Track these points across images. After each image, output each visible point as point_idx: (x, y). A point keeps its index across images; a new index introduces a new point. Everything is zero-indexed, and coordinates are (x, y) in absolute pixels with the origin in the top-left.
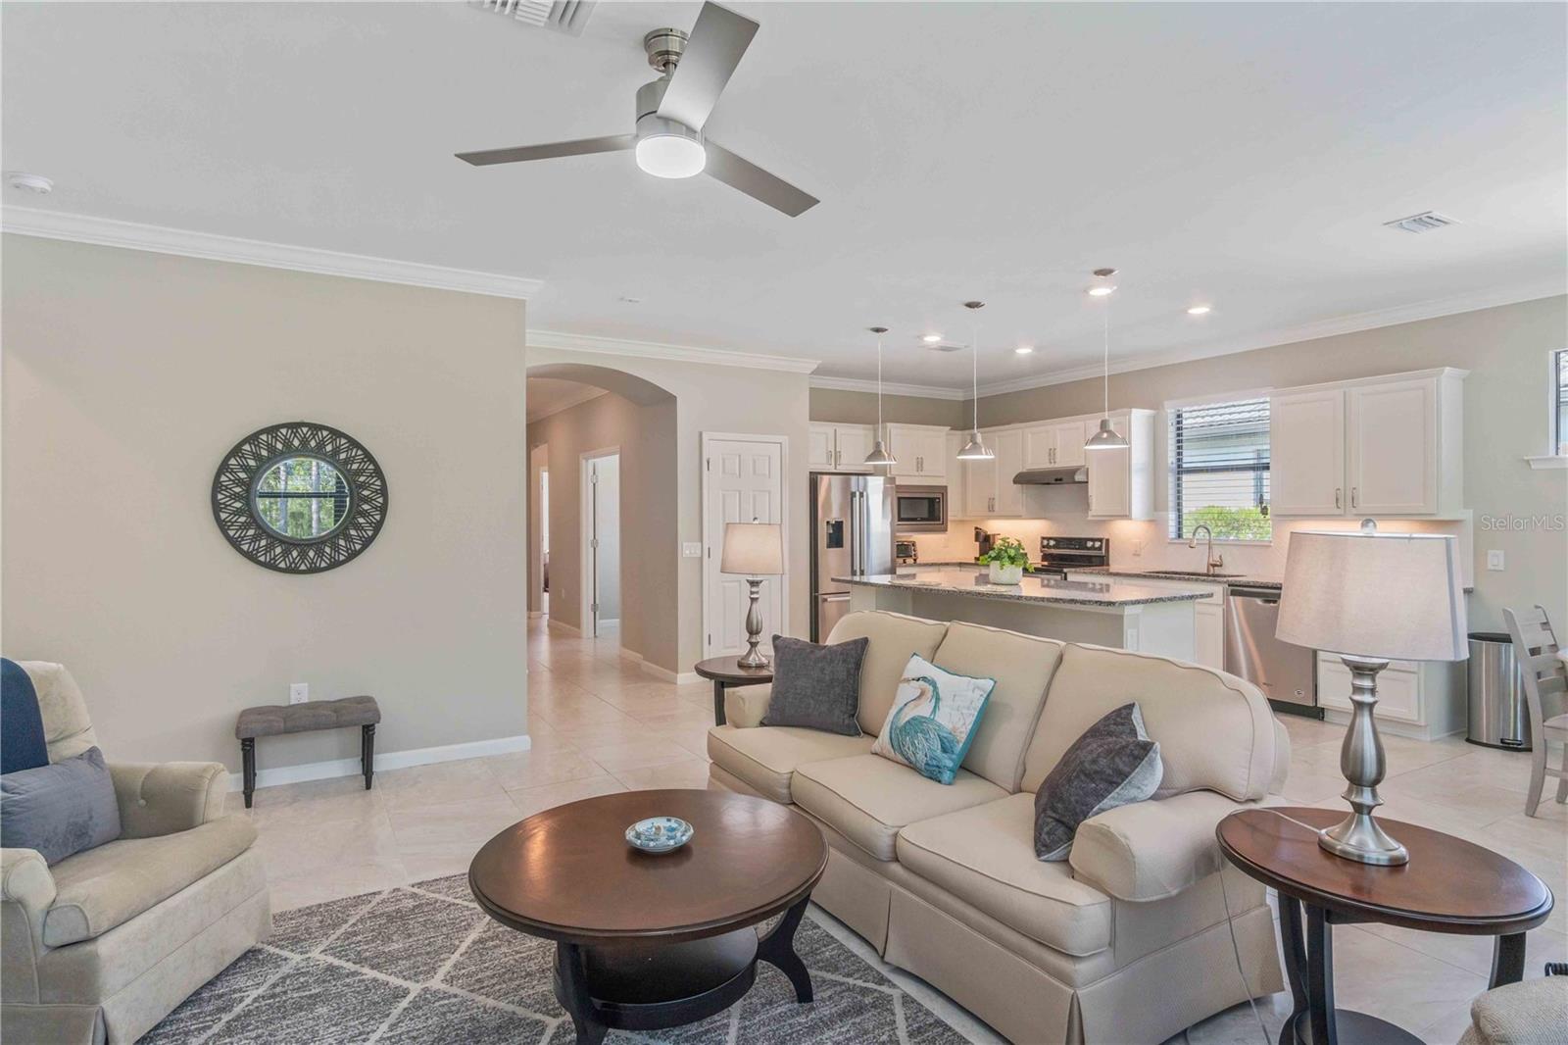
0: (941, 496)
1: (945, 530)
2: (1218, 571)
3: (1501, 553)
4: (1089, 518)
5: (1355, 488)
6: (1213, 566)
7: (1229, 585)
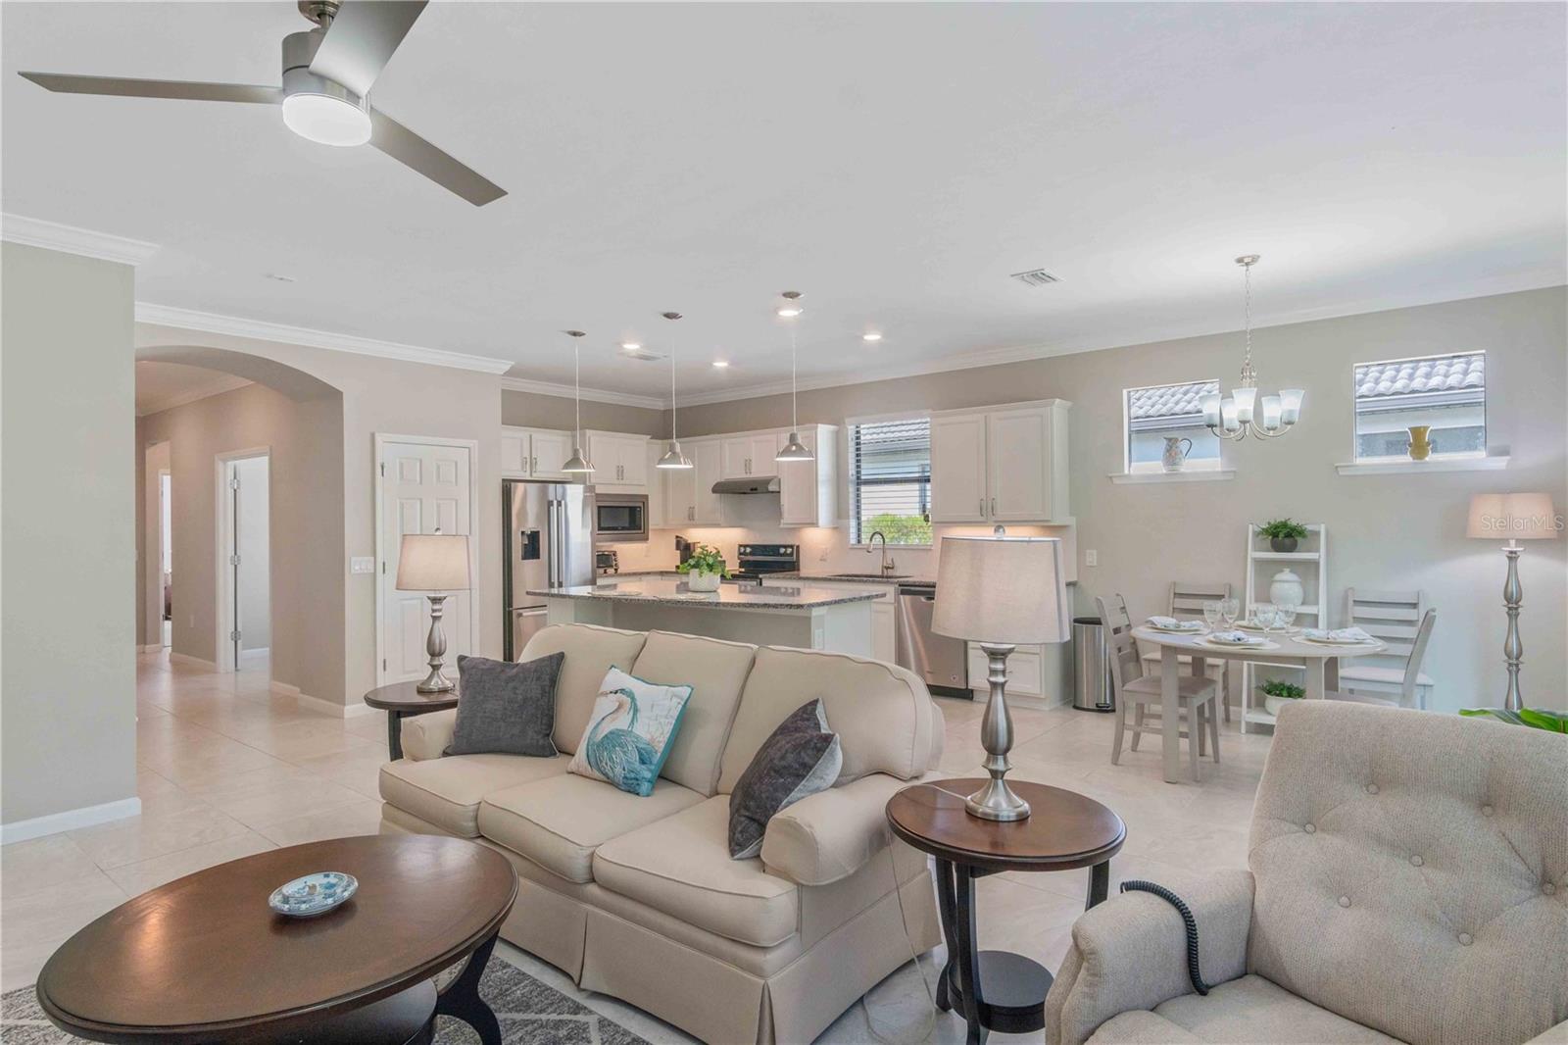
0: (641, 505)
1: (646, 539)
2: (890, 572)
3: (1095, 552)
4: (782, 526)
5: (994, 499)
6: (886, 568)
7: (900, 586)
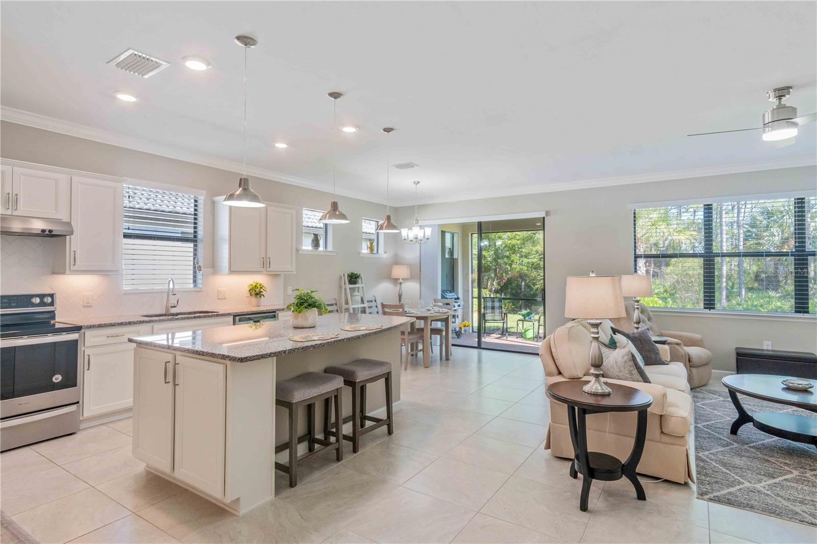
2: (173, 311)
3: (291, 288)
5: (269, 258)
6: (172, 307)
7: (235, 316)
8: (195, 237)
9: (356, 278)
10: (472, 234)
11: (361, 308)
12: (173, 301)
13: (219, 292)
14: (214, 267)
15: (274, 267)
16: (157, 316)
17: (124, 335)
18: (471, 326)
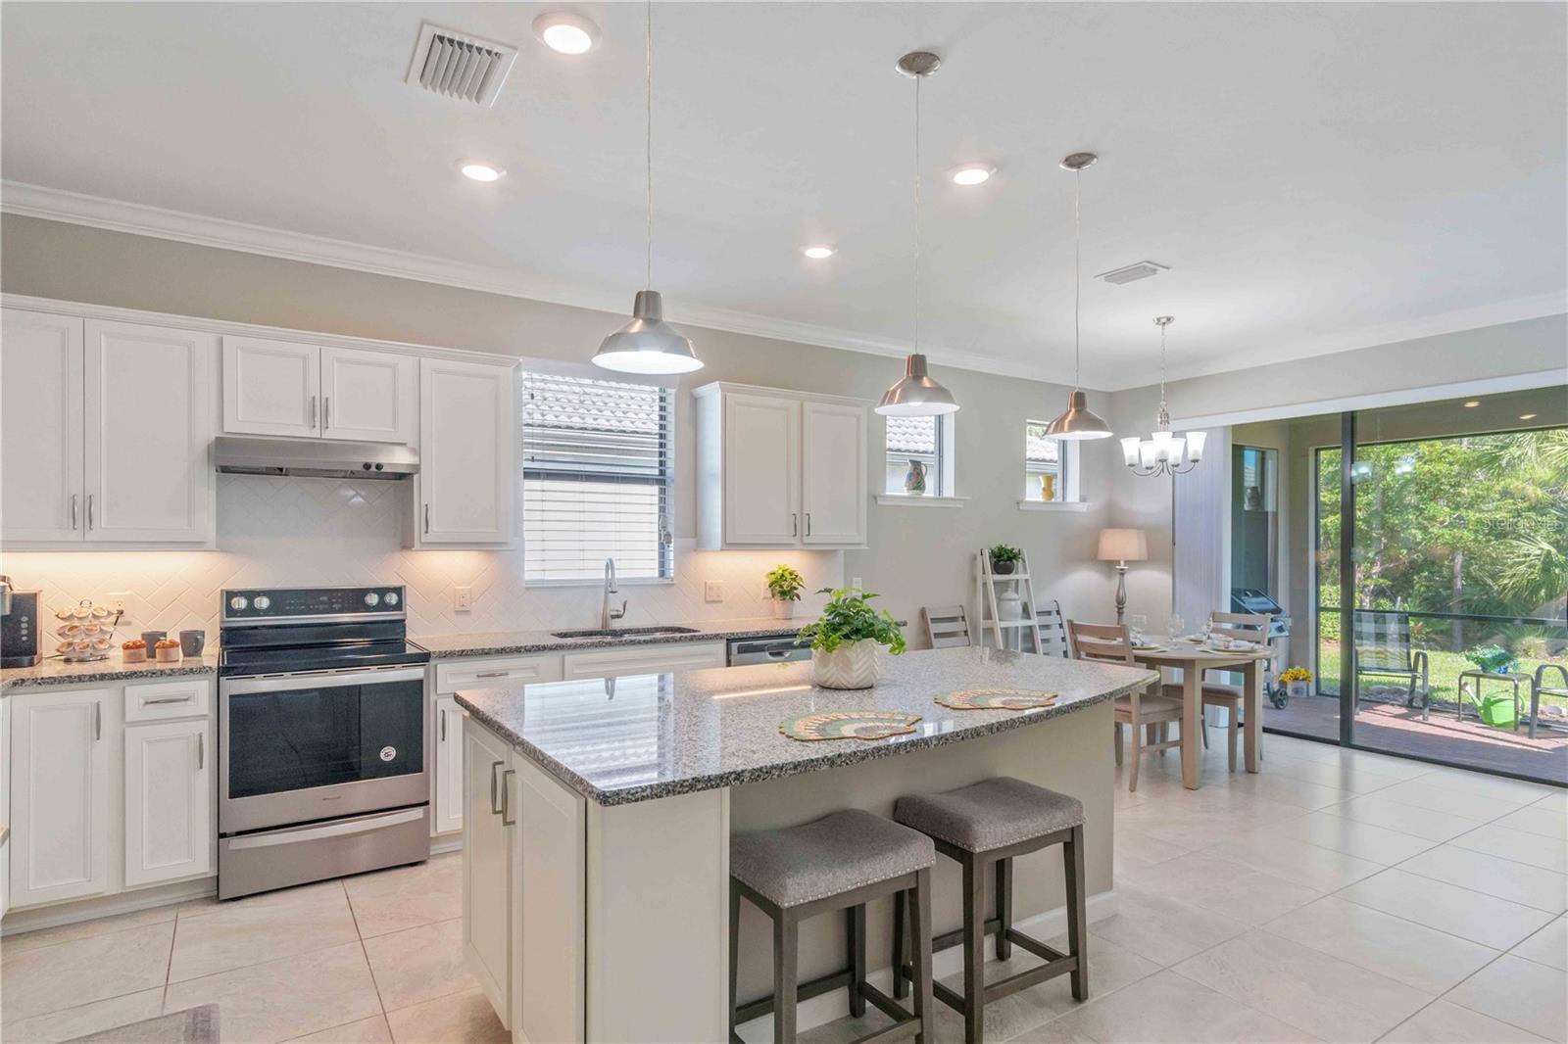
2: (617, 625)
3: (860, 579)
5: (808, 515)
6: (613, 617)
7: (729, 641)
8: (662, 473)
9: (1010, 559)
10: (1317, 451)
11: (1025, 627)
12: (615, 605)
13: (708, 588)
14: (696, 534)
15: (820, 534)
16: (585, 634)
17: (507, 674)
18: (1313, 679)
